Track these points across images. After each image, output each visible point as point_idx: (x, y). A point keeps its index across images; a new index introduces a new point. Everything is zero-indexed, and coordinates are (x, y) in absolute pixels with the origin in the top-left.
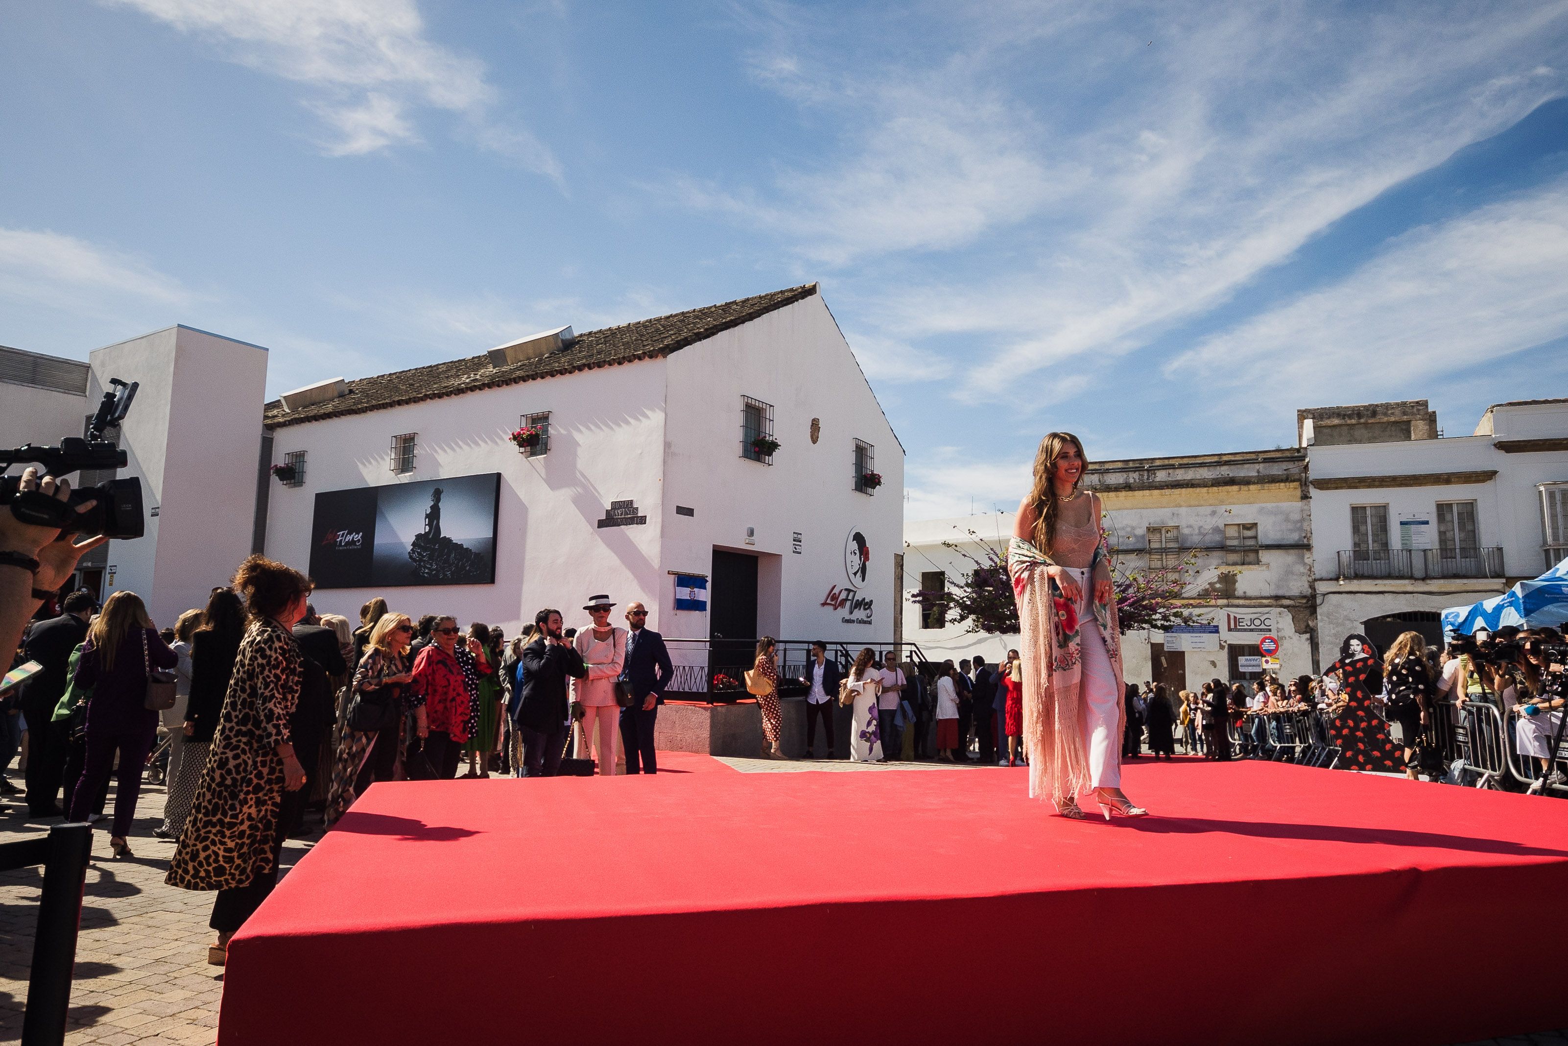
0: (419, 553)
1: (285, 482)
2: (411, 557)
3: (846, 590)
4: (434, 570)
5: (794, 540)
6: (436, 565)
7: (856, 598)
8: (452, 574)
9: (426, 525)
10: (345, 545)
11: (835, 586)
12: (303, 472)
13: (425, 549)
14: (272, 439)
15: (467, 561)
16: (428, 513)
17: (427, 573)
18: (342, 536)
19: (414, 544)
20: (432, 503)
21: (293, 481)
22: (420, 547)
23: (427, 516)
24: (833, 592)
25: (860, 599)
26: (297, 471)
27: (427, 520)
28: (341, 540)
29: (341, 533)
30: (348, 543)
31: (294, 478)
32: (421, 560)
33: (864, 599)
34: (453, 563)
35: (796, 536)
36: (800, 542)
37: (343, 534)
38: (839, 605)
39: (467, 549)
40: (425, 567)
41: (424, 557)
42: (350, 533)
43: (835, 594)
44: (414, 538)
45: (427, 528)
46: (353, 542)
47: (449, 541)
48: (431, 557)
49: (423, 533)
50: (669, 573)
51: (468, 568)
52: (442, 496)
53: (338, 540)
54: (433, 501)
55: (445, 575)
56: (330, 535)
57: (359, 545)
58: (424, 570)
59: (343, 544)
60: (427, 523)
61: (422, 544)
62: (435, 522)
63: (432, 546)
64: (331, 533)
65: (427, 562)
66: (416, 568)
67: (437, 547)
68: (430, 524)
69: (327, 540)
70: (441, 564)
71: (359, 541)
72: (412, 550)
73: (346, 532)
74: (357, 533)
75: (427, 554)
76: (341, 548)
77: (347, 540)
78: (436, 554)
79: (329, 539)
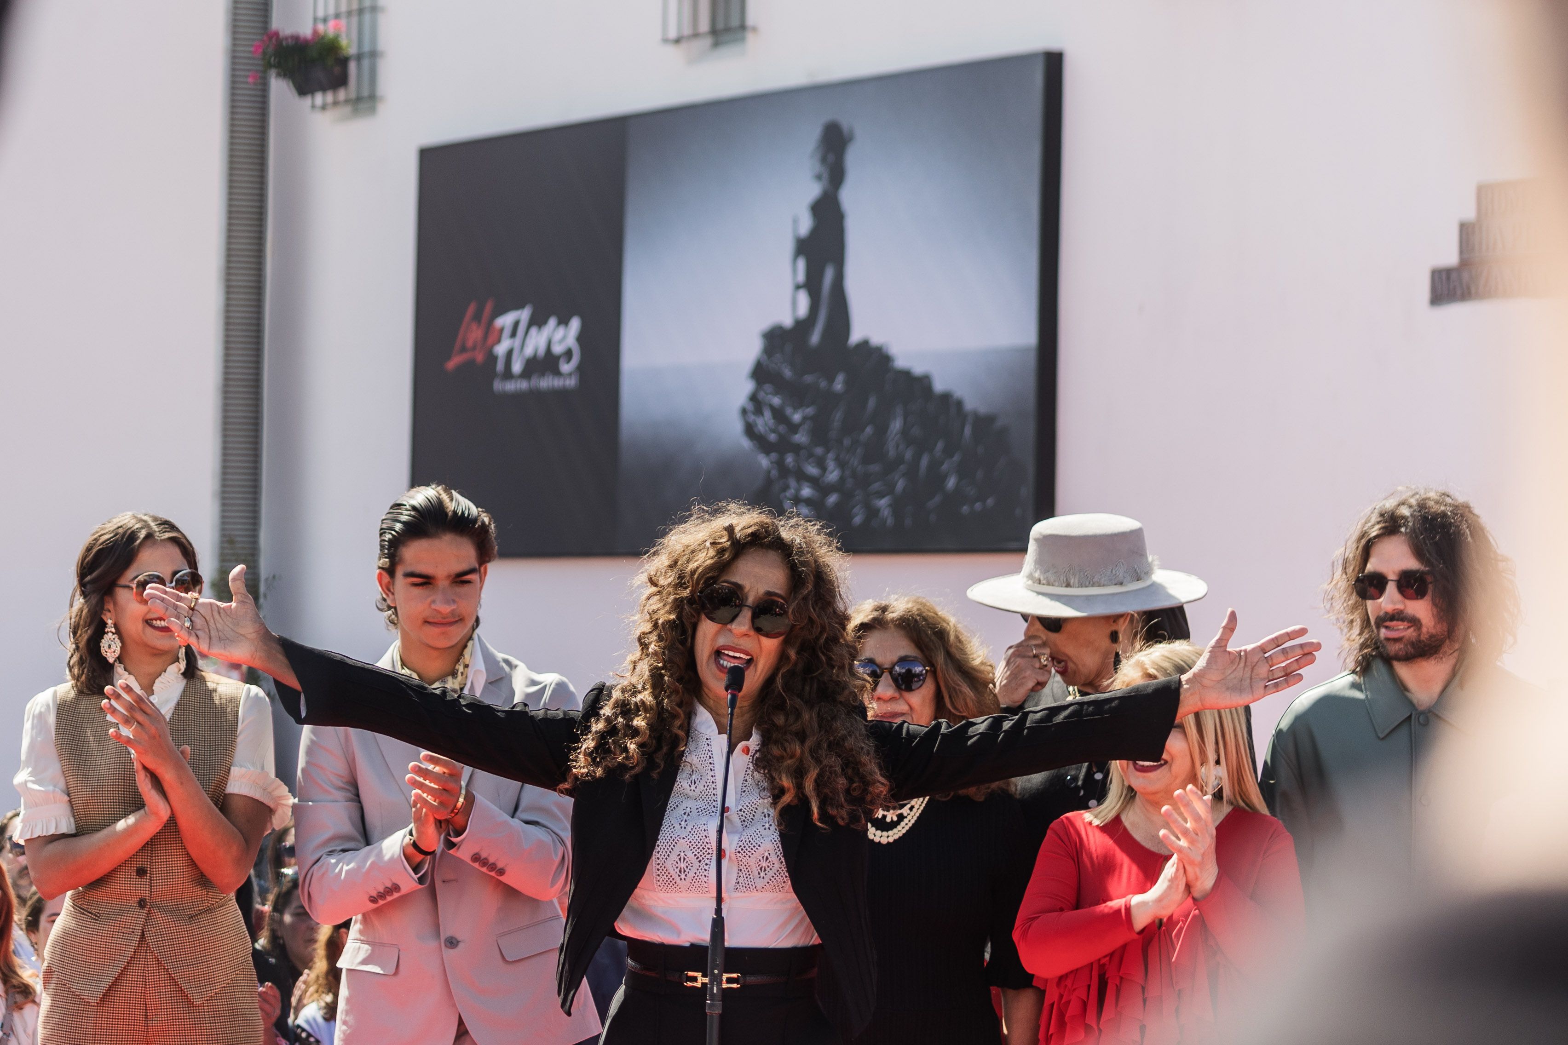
0: (779, 415)
1: (319, 98)
2: (750, 431)
4: (834, 488)
6: (841, 464)
8: (897, 507)
9: (798, 287)
10: (524, 373)
12: (374, 51)
13: (796, 394)
15: (949, 452)
16: (803, 231)
17: (807, 500)
18: (513, 334)
19: (760, 373)
20: (816, 189)
21: (342, 94)
22: (779, 384)
23: (803, 247)
26: (355, 47)
27: (801, 264)
28: (510, 353)
29: (507, 319)
30: (534, 366)
31: (339, 81)
32: (784, 445)
34: (900, 460)
37: (516, 324)
39: (947, 397)
40: (802, 477)
41: (794, 428)
42: (537, 321)
45: (803, 302)
46: (549, 360)
47: (880, 358)
48: (820, 434)
49: (787, 321)
51: (951, 483)
52: (853, 158)
53: (500, 350)
54: (819, 176)
55: (872, 513)
56: (474, 326)
57: (570, 374)
58: (798, 490)
59: (517, 367)
60: (801, 277)
61: (787, 373)
62: (829, 275)
63: (823, 384)
64: (477, 317)
65: (811, 455)
66: (769, 482)
67: (839, 385)
68: (812, 285)
69: (463, 349)
70: (855, 461)
71: (569, 354)
72: (753, 398)
73: (524, 315)
74: (564, 321)
75: (805, 419)
76: (511, 386)
77: (529, 351)
78: (838, 416)
79: (470, 343)
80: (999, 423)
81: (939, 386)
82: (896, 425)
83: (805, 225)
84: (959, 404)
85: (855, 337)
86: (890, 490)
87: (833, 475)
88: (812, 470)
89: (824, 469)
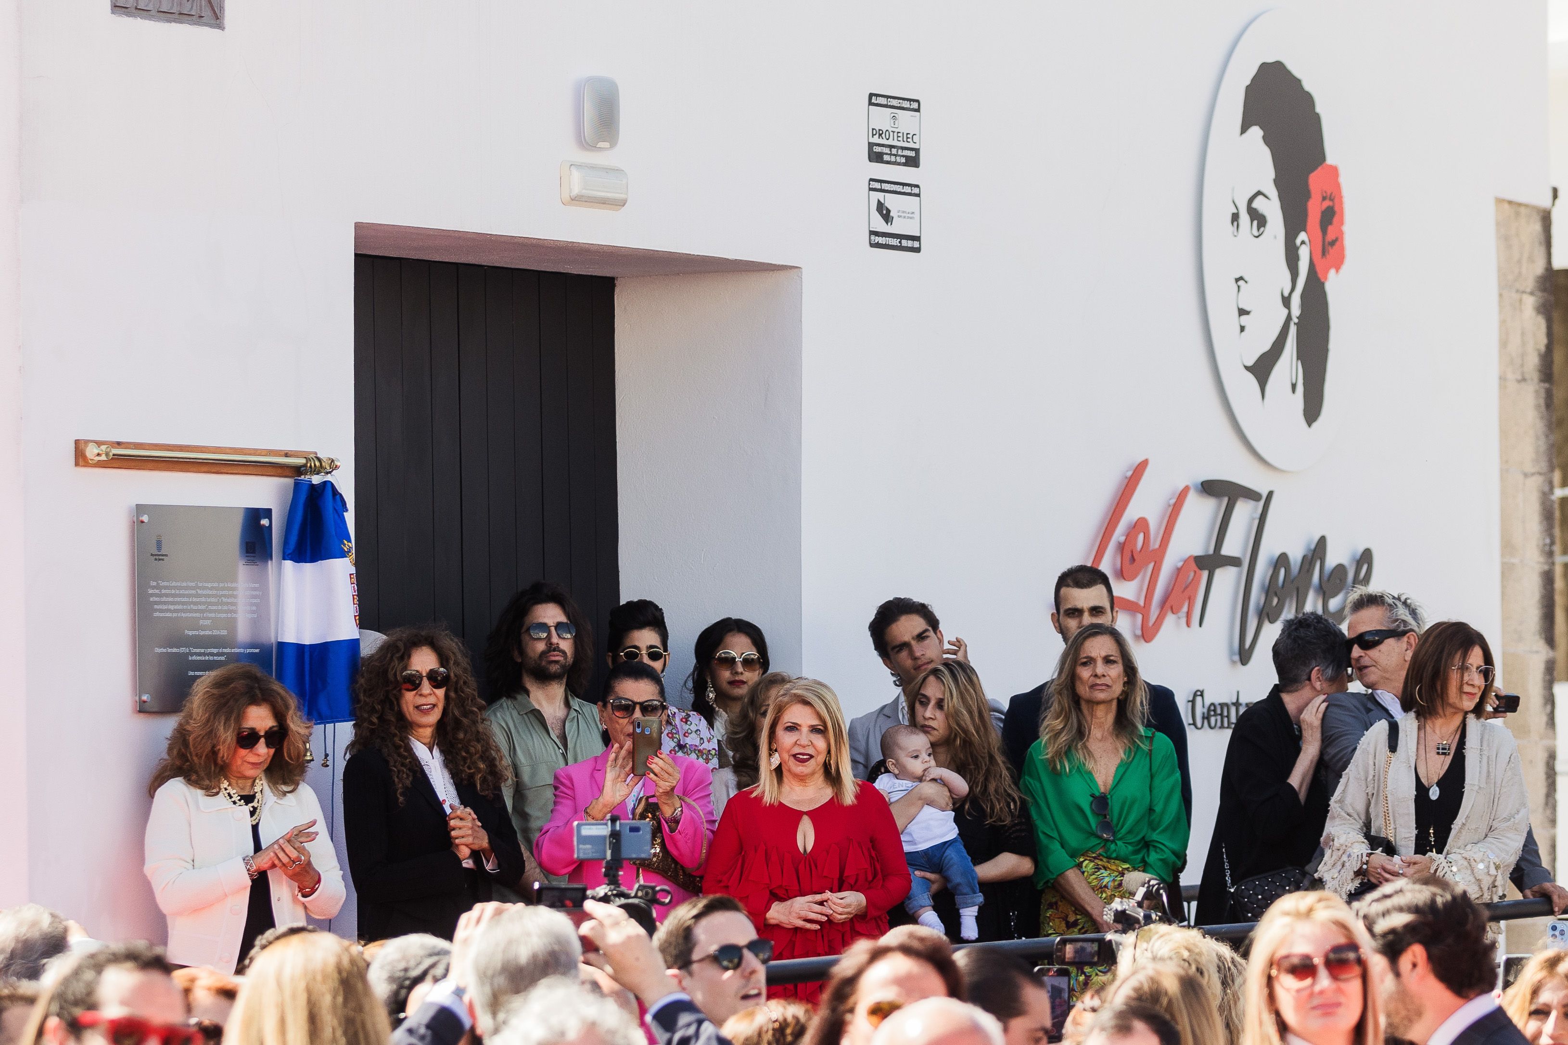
3: (1210, 488)
5: (875, 157)
7: (1269, 550)
11: (1140, 469)
24: (1132, 513)
25: (1296, 555)
33: (1320, 548)
35: (882, 118)
36: (913, 162)
38: (1168, 604)
43: (1141, 525)
50: (80, 458)
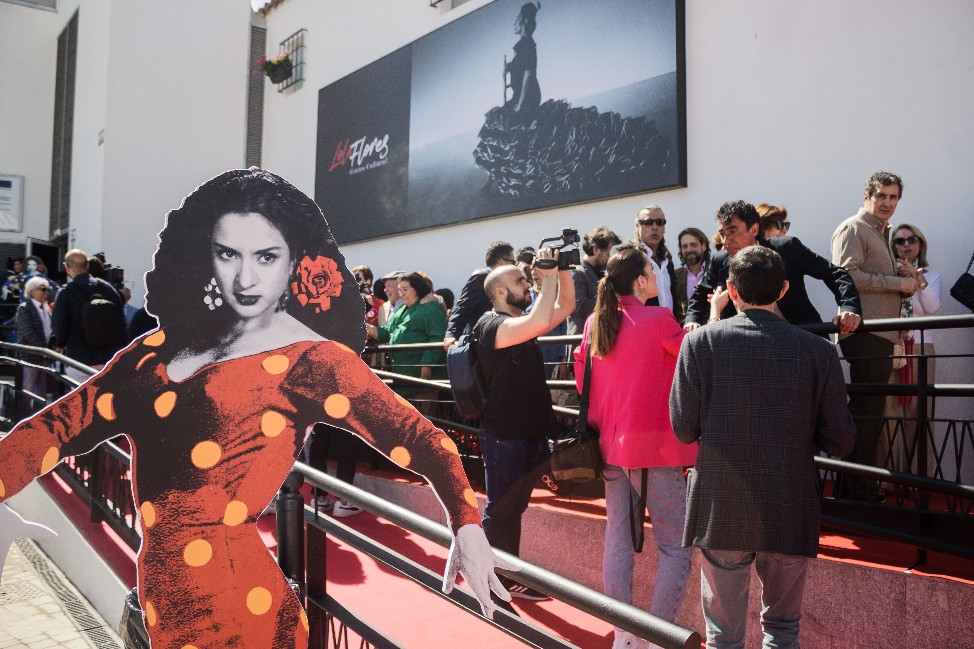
0: (495, 149)
1: (281, 85)
2: (479, 161)
4: (530, 177)
6: (535, 165)
8: (573, 180)
9: (506, 87)
10: (363, 164)
12: (301, 63)
13: (506, 137)
14: (265, 30)
15: (609, 143)
16: (510, 60)
17: (514, 187)
18: (358, 150)
19: (484, 133)
20: (517, 38)
21: (289, 82)
22: (495, 134)
23: (509, 68)
26: (294, 64)
27: (509, 76)
28: (356, 158)
29: (355, 145)
30: (368, 160)
32: (499, 163)
34: (575, 155)
37: (360, 145)
39: (607, 115)
40: (510, 175)
41: (506, 153)
42: (369, 141)
44: (481, 122)
45: (510, 93)
46: (375, 156)
47: (562, 106)
48: (521, 153)
49: (501, 104)
51: (612, 159)
52: (539, 18)
53: (352, 158)
54: (520, 32)
55: (556, 185)
56: (341, 151)
57: (384, 159)
58: (509, 182)
59: (359, 163)
60: (509, 82)
61: (501, 129)
62: (526, 75)
63: (523, 128)
64: (342, 148)
65: (515, 164)
66: (491, 181)
67: (533, 127)
68: (516, 84)
69: (337, 161)
70: (545, 162)
71: (384, 150)
72: (481, 145)
73: (363, 141)
74: (381, 138)
75: (512, 147)
76: (356, 171)
77: (365, 155)
78: (533, 141)
79: (339, 159)
80: (646, 121)
81: (601, 111)
82: (572, 137)
83: (511, 56)
84: (617, 116)
85: (544, 100)
86: (569, 171)
87: (530, 170)
88: (518, 171)
89: (524, 169)
